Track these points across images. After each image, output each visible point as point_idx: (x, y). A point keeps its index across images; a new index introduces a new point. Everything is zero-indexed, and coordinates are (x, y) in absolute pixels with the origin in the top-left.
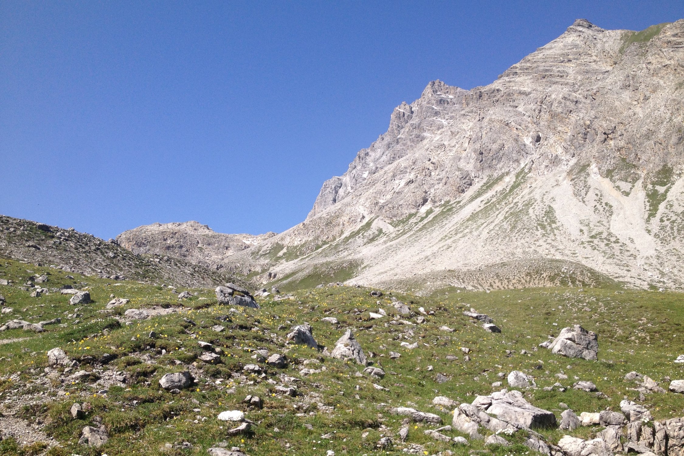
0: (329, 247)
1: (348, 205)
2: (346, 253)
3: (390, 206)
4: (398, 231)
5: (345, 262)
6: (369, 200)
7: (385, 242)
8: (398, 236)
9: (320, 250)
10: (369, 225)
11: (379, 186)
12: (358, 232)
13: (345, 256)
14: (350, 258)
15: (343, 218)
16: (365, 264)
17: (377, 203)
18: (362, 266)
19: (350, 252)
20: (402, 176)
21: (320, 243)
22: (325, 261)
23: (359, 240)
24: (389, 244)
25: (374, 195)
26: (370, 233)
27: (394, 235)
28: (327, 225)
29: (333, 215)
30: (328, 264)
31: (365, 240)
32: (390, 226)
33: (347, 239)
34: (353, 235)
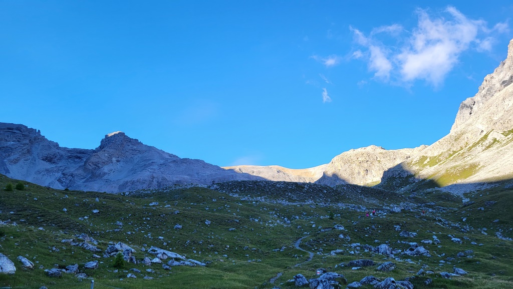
0: (458, 155)
1: (470, 125)
2: (470, 158)
3: (501, 121)
4: (508, 138)
5: (467, 165)
6: (485, 120)
7: (498, 148)
8: (507, 143)
9: (452, 158)
10: (486, 137)
11: (493, 109)
12: (478, 143)
13: (469, 160)
14: (471, 162)
15: (466, 134)
16: (481, 165)
17: (492, 120)
18: (479, 167)
19: (472, 157)
20: (510, 98)
21: (452, 153)
22: (455, 165)
23: (479, 148)
24: (501, 149)
25: (489, 115)
26: (487, 142)
27: (505, 142)
28: (455, 140)
29: (459, 133)
30: (455, 167)
31: (484, 148)
32: (503, 136)
33: (470, 148)
34: (475, 145)
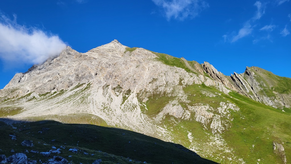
0: (10, 101)
1: (23, 85)
2: (17, 104)
3: (40, 88)
4: (41, 98)
5: (16, 108)
6: (32, 85)
7: (35, 102)
8: (40, 100)
9: (6, 102)
10: (30, 94)
11: (37, 81)
12: (24, 97)
13: (17, 105)
14: (18, 106)
15: (19, 90)
16: (24, 109)
17: (35, 86)
18: (23, 110)
19: (19, 104)
20: (47, 78)
21: (7, 99)
22: (7, 106)
23: (24, 100)
24: (36, 102)
25: (35, 83)
26: (29, 97)
27: (39, 99)
28: (11, 92)
29: (15, 88)
30: (7, 108)
31: (27, 100)
32: (38, 96)
33: (19, 99)
34: (22, 97)
